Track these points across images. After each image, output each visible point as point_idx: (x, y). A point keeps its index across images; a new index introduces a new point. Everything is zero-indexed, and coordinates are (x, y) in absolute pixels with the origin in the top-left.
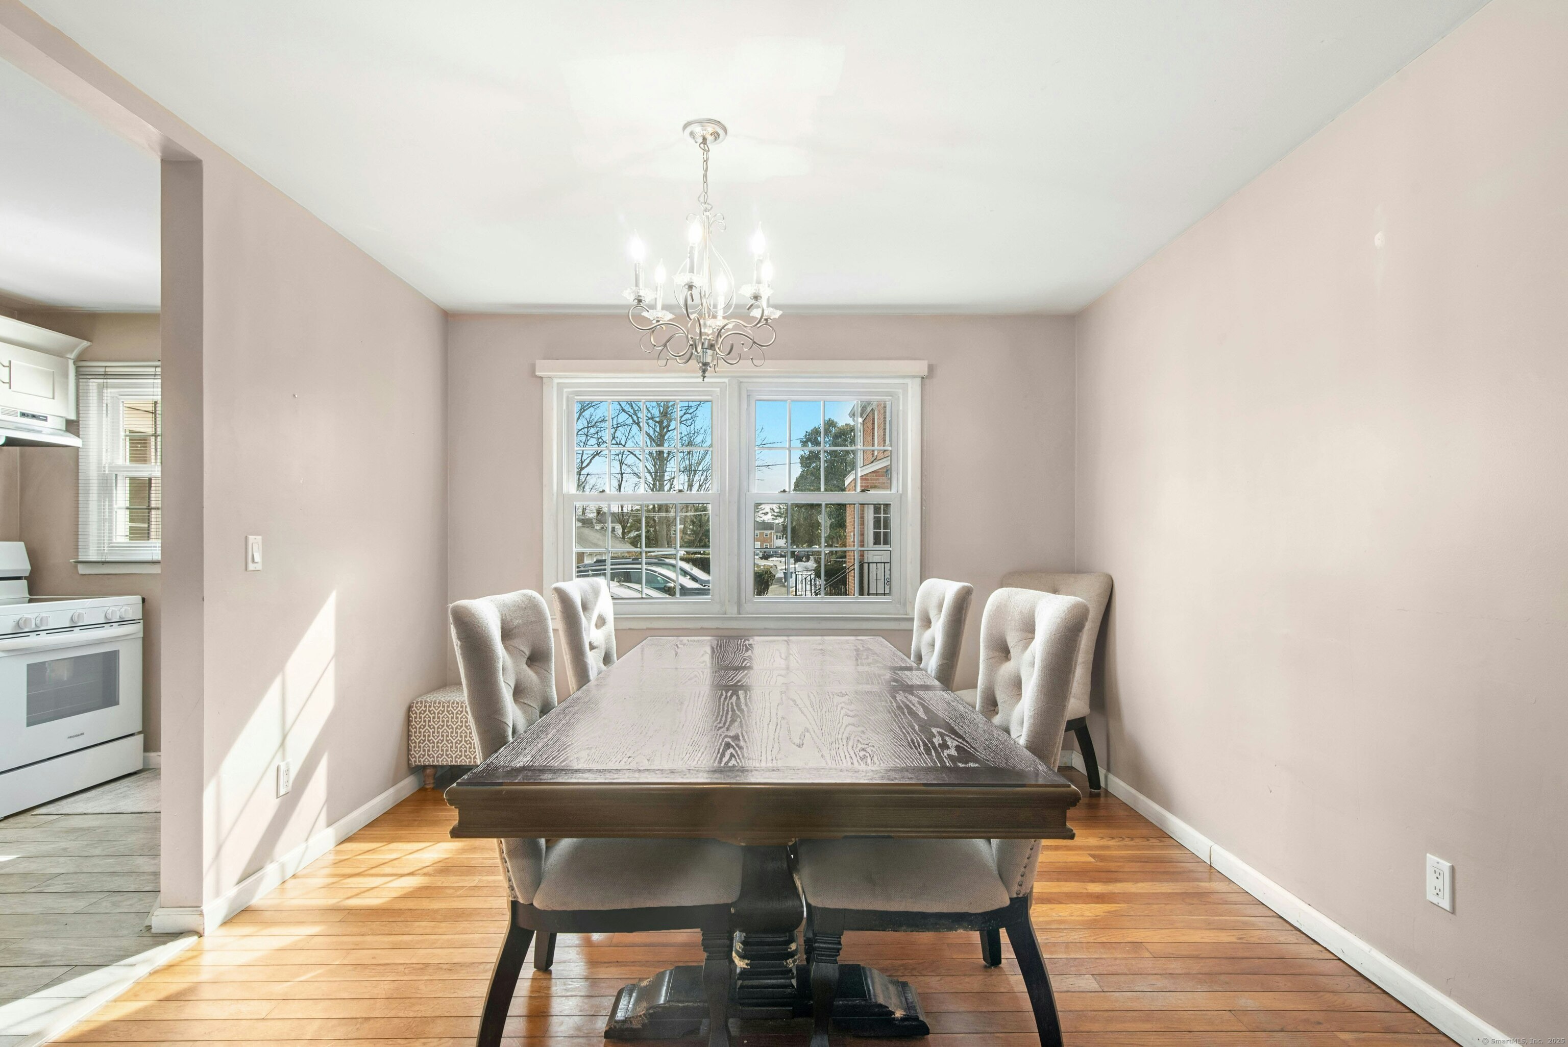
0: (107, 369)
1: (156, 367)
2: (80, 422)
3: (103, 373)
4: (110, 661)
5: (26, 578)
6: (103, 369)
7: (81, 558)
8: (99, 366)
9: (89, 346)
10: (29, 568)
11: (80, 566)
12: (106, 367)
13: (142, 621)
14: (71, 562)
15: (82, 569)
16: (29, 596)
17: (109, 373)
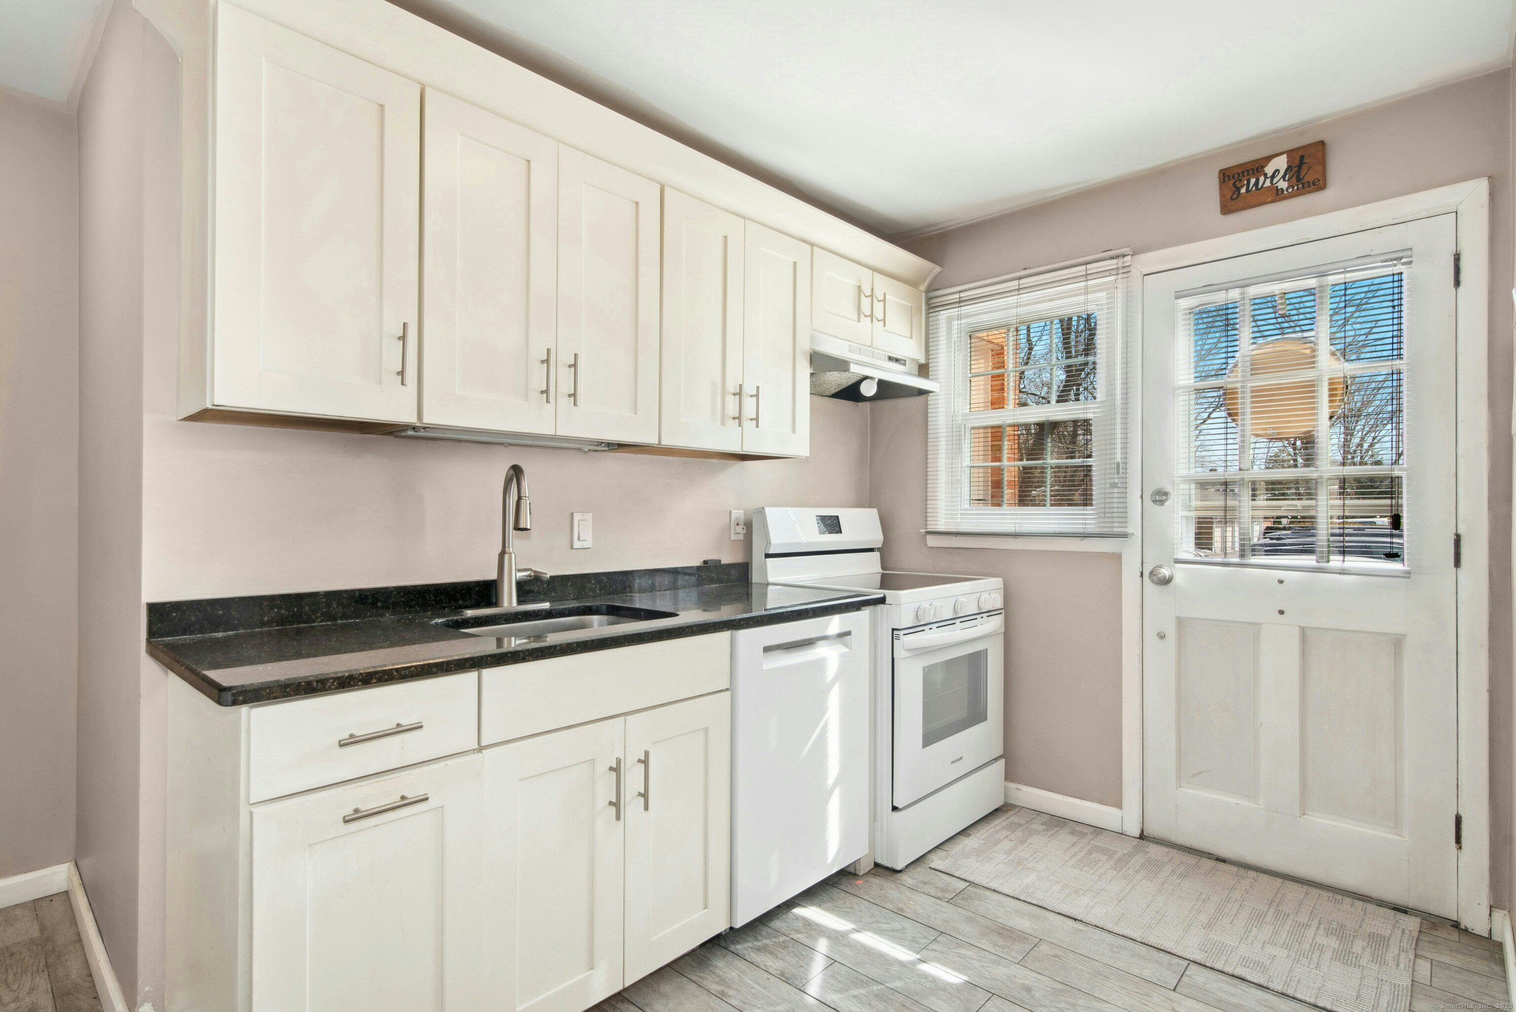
0: (962, 295)
1: (1020, 279)
2: (930, 365)
3: (958, 300)
4: (976, 661)
5: (879, 549)
6: (957, 296)
7: (931, 528)
8: (951, 294)
9: (941, 272)
10: (883, 538)
11: (929, 537)
12: (960, 292)
13: (1003, 611)
14: (921, 533)
15: (932, 541)
16: (882, 571)
17: (964, 299)
